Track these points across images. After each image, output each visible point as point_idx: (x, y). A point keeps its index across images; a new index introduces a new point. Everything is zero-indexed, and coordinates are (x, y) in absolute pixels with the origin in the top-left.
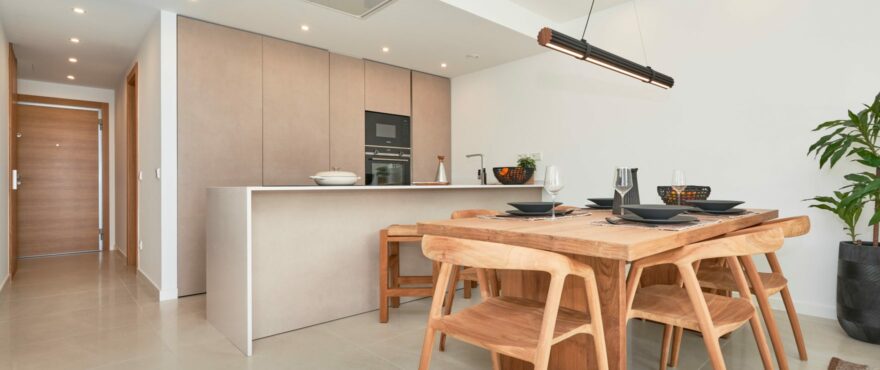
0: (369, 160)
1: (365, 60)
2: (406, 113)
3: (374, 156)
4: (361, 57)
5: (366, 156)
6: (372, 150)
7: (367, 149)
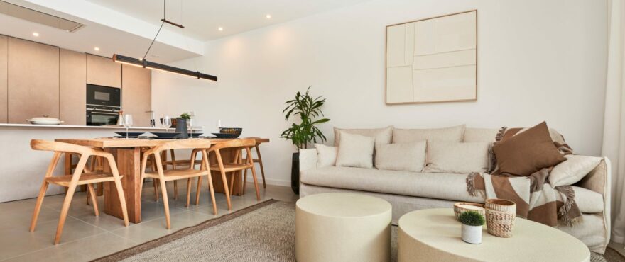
0: (89, 113)
1: (87, 54)
2: (118, 86)
3: (93, 111)
4: (84, 52)
5: (87, 111)
6: (92, 107)
7: (88, 107)
